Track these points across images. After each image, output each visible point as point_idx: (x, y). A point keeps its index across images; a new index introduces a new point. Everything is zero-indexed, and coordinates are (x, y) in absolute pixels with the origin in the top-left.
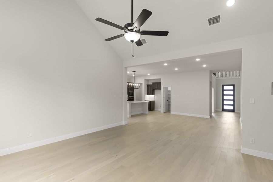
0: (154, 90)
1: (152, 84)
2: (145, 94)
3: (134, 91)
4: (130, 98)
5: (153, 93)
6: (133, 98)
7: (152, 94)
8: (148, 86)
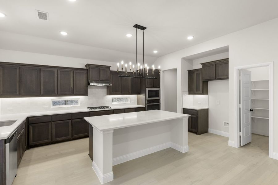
0: (206, 82)
1: (200, 67)
2: (183, 92)
3: (159, 87)
4: (149, 101)
5: (205, 91)
6: (158, 101)
7: (202, 93)
8: (191, 73)
